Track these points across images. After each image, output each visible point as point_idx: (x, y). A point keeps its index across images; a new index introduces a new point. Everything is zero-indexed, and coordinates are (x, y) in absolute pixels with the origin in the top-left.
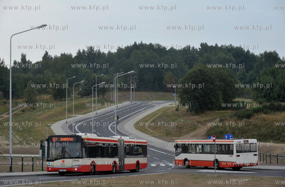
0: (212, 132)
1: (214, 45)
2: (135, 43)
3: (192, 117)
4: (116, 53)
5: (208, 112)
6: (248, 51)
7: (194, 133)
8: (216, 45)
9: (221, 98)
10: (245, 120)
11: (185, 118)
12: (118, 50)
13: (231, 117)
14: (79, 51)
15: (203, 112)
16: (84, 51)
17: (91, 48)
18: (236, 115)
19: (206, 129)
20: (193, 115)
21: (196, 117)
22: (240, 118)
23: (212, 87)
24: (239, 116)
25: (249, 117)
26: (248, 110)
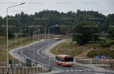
0: (90, 54)
1: (84, 11)
2: (44, 10)
3: (79, 47)
4: (34, 15)
5: (87, 44)
6: (101, 14)
7: (81, 55)
8: (85, 11)
9: (93, 37)
10: (106, 48)
11: (75, 47)
12: (35, 13)
13: (99, 47)
14: (17, 14)
15: (84, 44)
16: (19, 14)
17: (22, 13)
18: (102, 45)
19: (87, 53)
20: (79, 46)
21: (81, 47)
22: (104, 47)
23: (89, 32)
24: (103, 46)
25: (108, 46)
26: (107, 43)
